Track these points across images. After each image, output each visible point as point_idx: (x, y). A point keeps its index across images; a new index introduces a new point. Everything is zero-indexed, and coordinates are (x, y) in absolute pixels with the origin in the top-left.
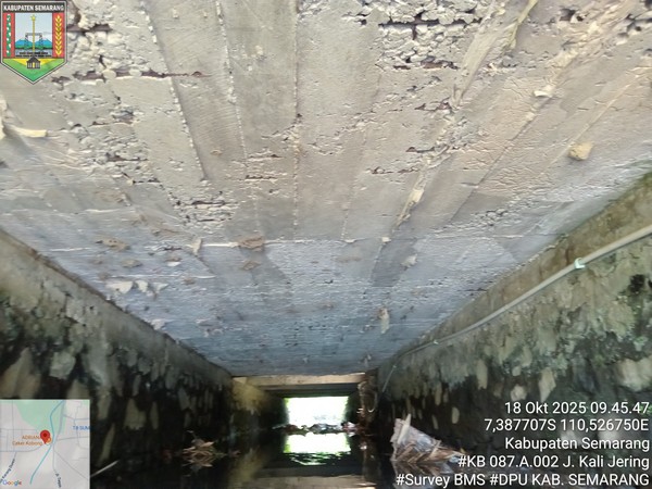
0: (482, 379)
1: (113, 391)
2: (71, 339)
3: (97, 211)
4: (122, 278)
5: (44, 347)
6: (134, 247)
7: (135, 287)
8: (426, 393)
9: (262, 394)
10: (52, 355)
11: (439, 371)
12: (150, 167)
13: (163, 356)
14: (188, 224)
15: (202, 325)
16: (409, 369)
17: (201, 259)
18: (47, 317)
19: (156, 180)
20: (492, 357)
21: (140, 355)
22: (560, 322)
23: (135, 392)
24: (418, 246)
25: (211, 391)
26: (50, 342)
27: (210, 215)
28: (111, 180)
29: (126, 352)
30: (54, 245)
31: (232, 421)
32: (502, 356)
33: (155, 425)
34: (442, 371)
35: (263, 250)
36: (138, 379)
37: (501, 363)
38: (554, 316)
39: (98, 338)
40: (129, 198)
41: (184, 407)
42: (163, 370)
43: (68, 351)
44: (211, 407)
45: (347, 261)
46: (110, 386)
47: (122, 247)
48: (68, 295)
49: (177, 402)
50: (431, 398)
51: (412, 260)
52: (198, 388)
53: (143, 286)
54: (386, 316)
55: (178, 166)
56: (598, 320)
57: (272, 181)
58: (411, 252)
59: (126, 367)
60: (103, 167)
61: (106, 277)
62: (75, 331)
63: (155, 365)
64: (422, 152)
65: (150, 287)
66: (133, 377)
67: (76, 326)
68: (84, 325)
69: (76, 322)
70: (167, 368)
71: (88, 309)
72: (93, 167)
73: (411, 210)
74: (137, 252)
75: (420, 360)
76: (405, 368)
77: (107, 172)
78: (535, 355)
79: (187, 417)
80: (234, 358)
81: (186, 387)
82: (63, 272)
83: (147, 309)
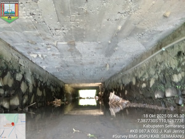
0: (134, 82)
1: (33, 85)
2: (21, 70)
3: (27, 32)
4: (34, 53)
5: (14, 71)
6: (37, 43)
7: (38, 56)
8: (118, 87)
9: (73, 89)
10: (16, 74)
11: (122, 81)
12: (43, 18)
13: (46, 77)
14: (53, 36)
15: (57, 68)
16: (113, 81)
17: (57, 48)
18: (14, 63)
19: (44, 22)
20: (137, 76)
21: (40, 76)
22: (157, 65)
23: (39, 86)
24: (118, 44)
25: (59, 87)
26: (15, 70)
27: (60, 34)
28: (31, 22)
29: (36, 75)
30: (15, 43)
31: (65, 95)
32: (140, 76)
33: (45, 95)
34: (123, 81)
35: (75, 45)
36: (39, 83)
37: (139, 77)
38: (155, 64)
39: (28, 70)
40: (36, 28)
41: (52, 91)
42: (46, 81)
43: (20, 73)
44: (59, 91)
45: (98, 49)
46: (32, 84)
47: (34, 43)
48: (19, 58)
49: (50, 89)
50: (120, 88)
51: (117, 48)
52: (56, 86)
53: (40, 56)
54: (108, 66)
55: (51, 17)
56: (168, 64)
57: (78, 22)
58: (117, 46)
59: (36, 79)
60: (29, 17)
61: (29, 53)
62: (22, 68)
63: (44, 79)
64: (122, 14)
65: (42, 56)
66: (38, 82)
67: (22, 67)
68: (24, 67)
69: (22, 65)
70: (47, 80)
71: (25, 62)
72: (26, 17)
73: (117, 33)
74: (38, 45)
75: (117, 79)
76: (112, 81)
77: (30, 19)
78: (149, 75)
79: (53, 93)
80: (65, 78)
81: (53, 86)
82: (17, 51)
83: (41, 63)
